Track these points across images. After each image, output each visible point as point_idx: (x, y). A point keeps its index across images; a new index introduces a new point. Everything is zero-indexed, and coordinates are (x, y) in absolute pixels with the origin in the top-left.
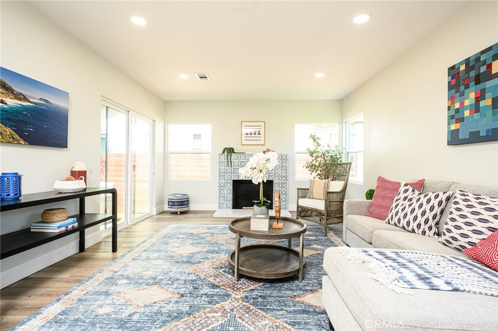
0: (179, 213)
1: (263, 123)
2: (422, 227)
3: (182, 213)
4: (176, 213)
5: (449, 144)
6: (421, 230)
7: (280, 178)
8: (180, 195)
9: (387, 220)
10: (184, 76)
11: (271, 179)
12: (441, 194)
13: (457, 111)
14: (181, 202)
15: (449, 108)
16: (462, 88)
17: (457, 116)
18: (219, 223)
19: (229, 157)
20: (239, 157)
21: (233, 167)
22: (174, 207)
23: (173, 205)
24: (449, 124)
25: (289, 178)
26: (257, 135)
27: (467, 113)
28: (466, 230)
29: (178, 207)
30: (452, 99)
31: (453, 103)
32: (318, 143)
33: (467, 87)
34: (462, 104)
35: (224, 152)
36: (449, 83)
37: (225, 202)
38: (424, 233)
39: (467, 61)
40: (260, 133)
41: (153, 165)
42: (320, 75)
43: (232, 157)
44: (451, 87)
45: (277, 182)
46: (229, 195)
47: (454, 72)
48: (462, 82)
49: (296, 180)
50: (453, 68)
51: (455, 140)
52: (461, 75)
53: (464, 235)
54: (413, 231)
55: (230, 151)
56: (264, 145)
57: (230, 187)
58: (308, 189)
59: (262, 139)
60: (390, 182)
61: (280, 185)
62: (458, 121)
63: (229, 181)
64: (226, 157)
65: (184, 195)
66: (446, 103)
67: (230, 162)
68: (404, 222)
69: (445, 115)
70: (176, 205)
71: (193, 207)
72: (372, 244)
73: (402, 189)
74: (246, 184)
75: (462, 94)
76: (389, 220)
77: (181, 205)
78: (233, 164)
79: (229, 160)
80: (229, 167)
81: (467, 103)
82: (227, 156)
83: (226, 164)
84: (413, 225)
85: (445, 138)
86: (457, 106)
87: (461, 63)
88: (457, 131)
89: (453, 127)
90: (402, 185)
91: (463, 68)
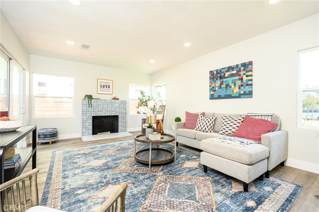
0: (50, 143)
1: (112, 81)
2: (210, 130)
3: (53, 143)
4: (48, 143)
5: (210, 99)
6: (210, 131)
7: (123, 114)
8: (52, 129)
9: (196, 129)
10: (70, 43)
11: (117, 115)
12: (210, 117)
13: (213, 87)
14: (53, 134)
15: (210, 86)
16: (215, 79)
17: (213, 89)
18: (95, 144)
19: (90, 101)
20: (97, 101)
21: (92, 108)
22: (46, 139)
23: (45, 138)
24: (210, 92)
25: (127, 114)
26: (108, 88)
27: (217, 89)
28: (230, 128)
29: (50, 138)
30: (211, 83)
31: (212, 84)
32: (144, 95)
33: (217, 79)
34: (215, 85)
35: (85, 98)
36: (210, 77)
37: (87, 131)
38: (211, 132)
39: (217, 70)
40: (110, 87)
41: (24, 106)
42: (152, 61)
43: (92, 101)
44: (210, 78)
45: (121, 116)
46: (90, 126)
47: (212, 73)
48: (215, 77)
49: (130, 115)
50: (212, 71)
51: (212, 97)
52: (215, 75)
53: (230, 130)
54: (207, 132)
55: (90, 97)
56: (112, 94)
57: (90, 121)
58: (146, 119)
59: (111, 90)
60: (192, 114)
61: (123, 118)
62: (213, 91)
63: (90, 117)
64: (87, 101)
65: (55, 129)
66: (209, 84)
67: (90, 105)
68: (204, 129)
69: (208, 88)
70: (48, 137)
71: (60, 137)
72: (195, 139)
73: (200, 116)
74: (99, 118)
75: (215, 82)
76: (197, 129)
77: (53, 137)
78: (92, 106)
79: (90, 103)
80: (90, 108)
81: (217, 85)
82: (89, 101)
83: (87, 106)
84: (207, 129)
85: (208, 97)
86: (213, 85)
87: (214, 71)
88: (213, 94)
89: (212, 93)
90: (200, 115)
91: (215, 72)
